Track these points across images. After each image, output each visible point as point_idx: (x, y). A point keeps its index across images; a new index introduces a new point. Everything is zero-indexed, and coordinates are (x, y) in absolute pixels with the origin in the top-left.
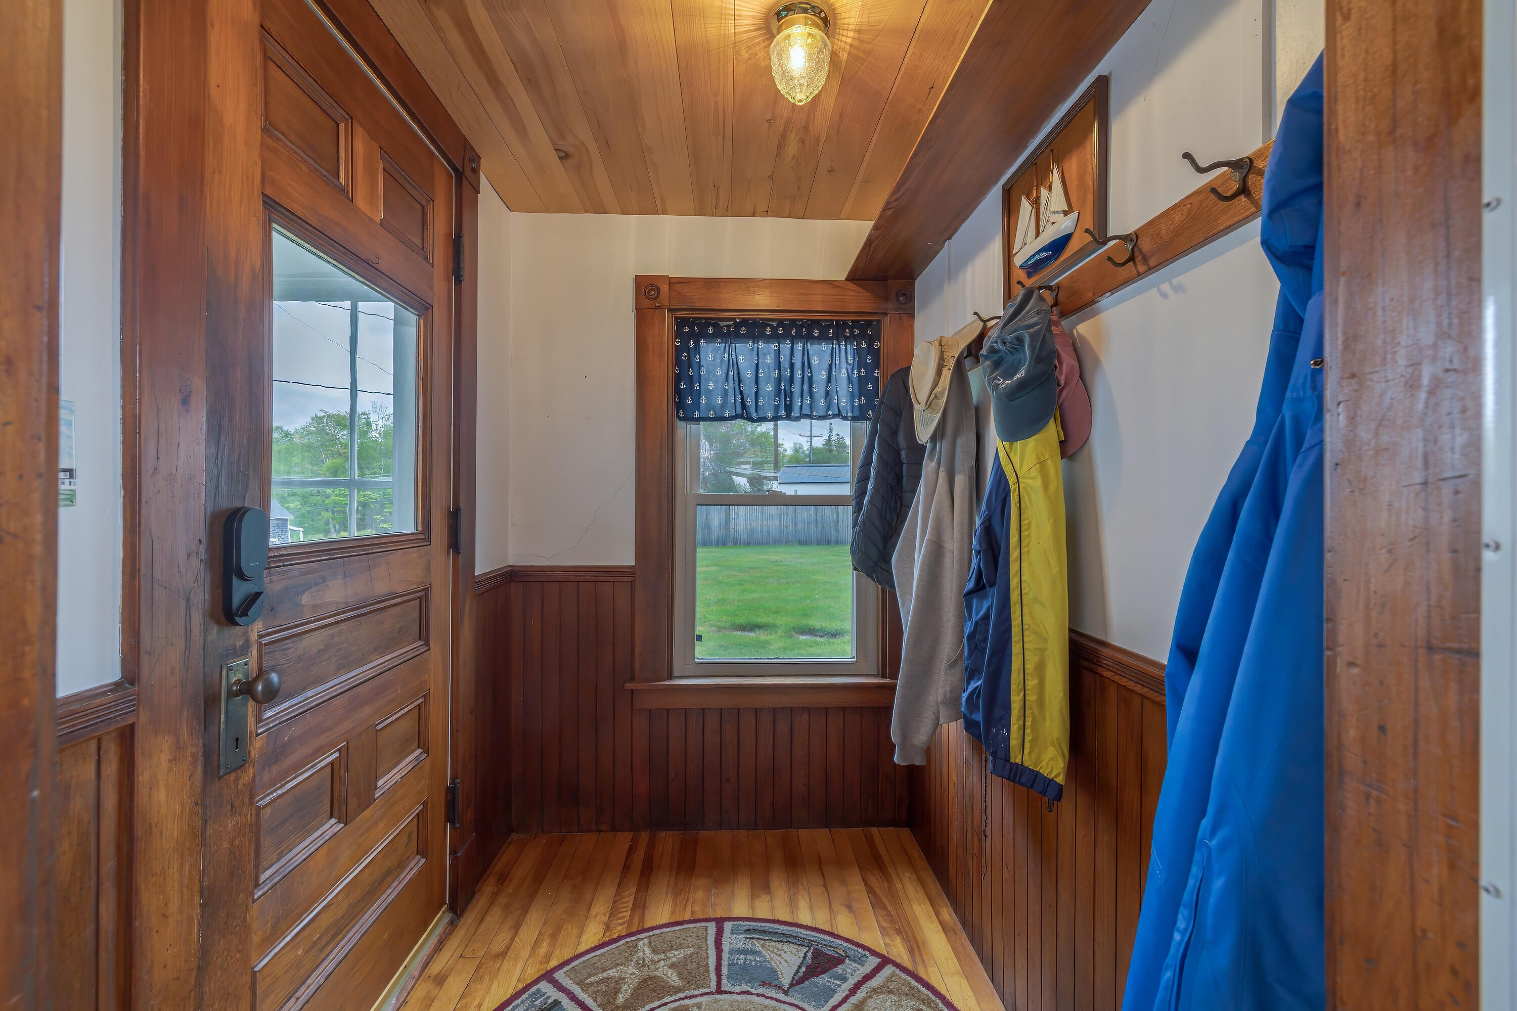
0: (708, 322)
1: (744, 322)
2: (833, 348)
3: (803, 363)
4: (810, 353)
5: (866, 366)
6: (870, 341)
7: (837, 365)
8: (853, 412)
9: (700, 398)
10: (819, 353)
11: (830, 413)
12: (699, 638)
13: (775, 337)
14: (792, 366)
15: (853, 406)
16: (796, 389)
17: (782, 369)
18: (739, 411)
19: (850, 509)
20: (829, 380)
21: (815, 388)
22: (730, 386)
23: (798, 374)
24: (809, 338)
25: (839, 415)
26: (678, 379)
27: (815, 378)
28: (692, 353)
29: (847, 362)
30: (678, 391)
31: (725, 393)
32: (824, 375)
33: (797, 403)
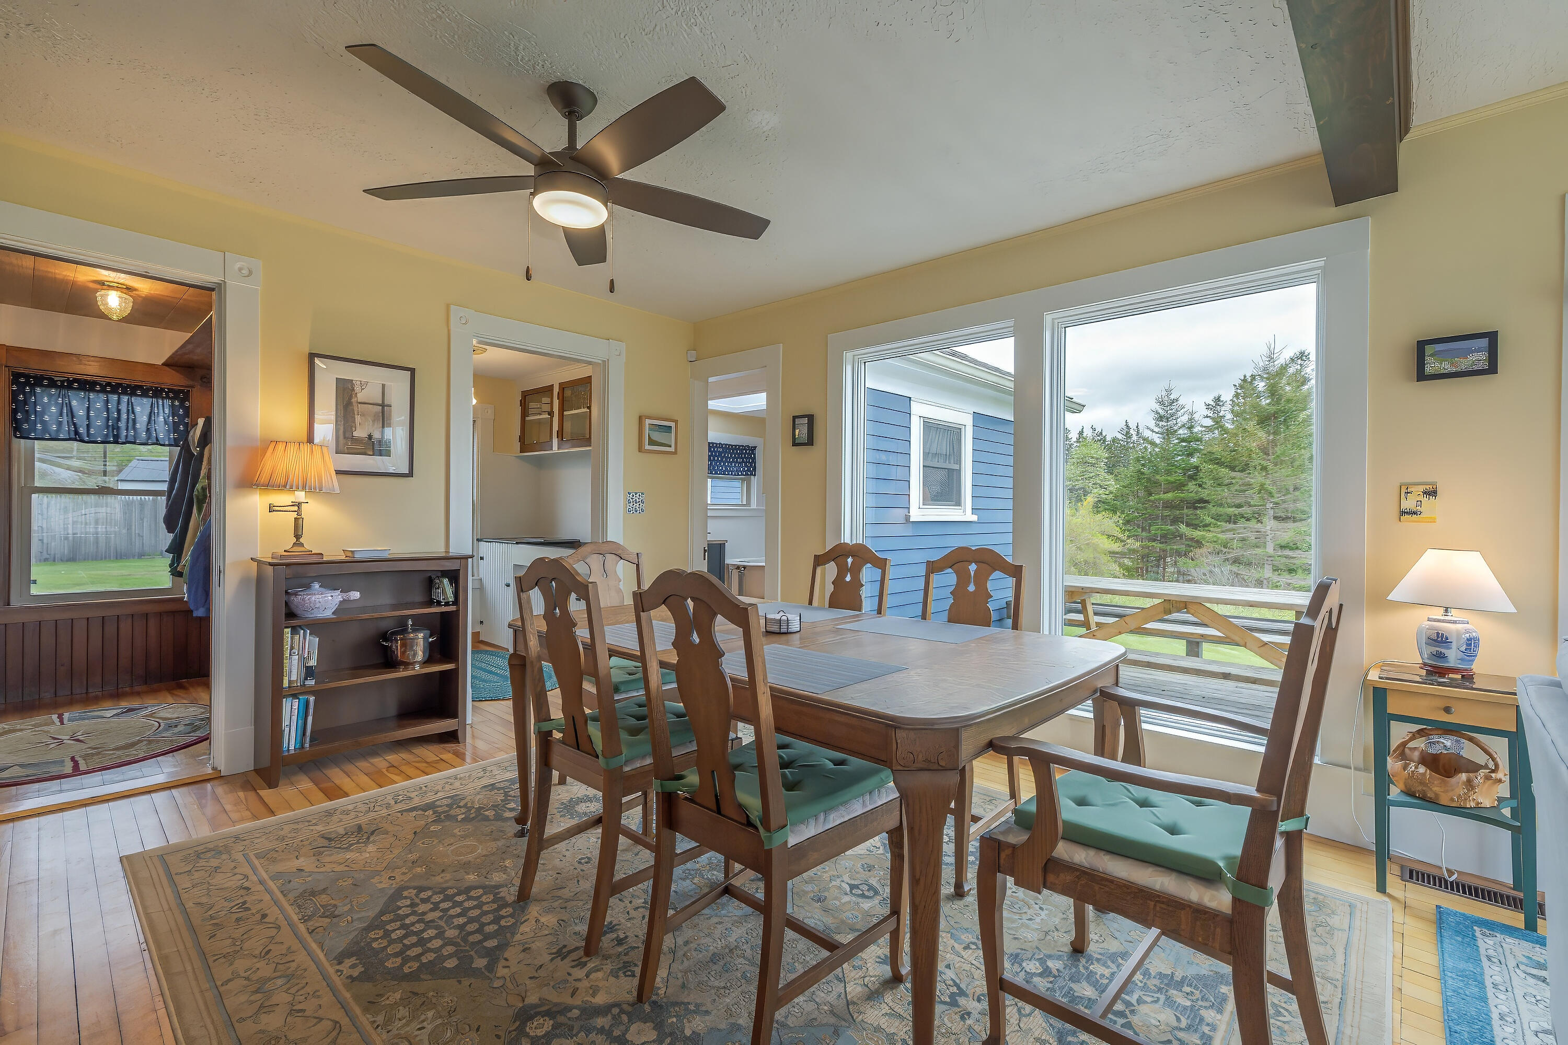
0: (42, 378)
1: (75, 380)
2: (152, 402)
3: (128, 410)
4: (134, 404)
5: (179, 416)
6: (182, 402)
7: (156, 414)
8: (169, 441)
9: (36, 425)
10: (142, 407)
11: (150, 441)
12: (35, 582)
13: (103, 390)
14: (119, 411)
15: (169, 438)
16: (122, 424)
17: (110, 412)
18: (73, 436)
19: (164, 498)
20: (149, 422)
21: (138, 426)
22: (65, 419)
23: (124, 416)
24: (133, 394)
25: (157, 443)
26: (14, 412)
27: (138, 419)
28: (28, 395)
29: (164, 412)
30: (14, 419)
31: (60, 424)
32: (145, 418)
33: (124, 433)
